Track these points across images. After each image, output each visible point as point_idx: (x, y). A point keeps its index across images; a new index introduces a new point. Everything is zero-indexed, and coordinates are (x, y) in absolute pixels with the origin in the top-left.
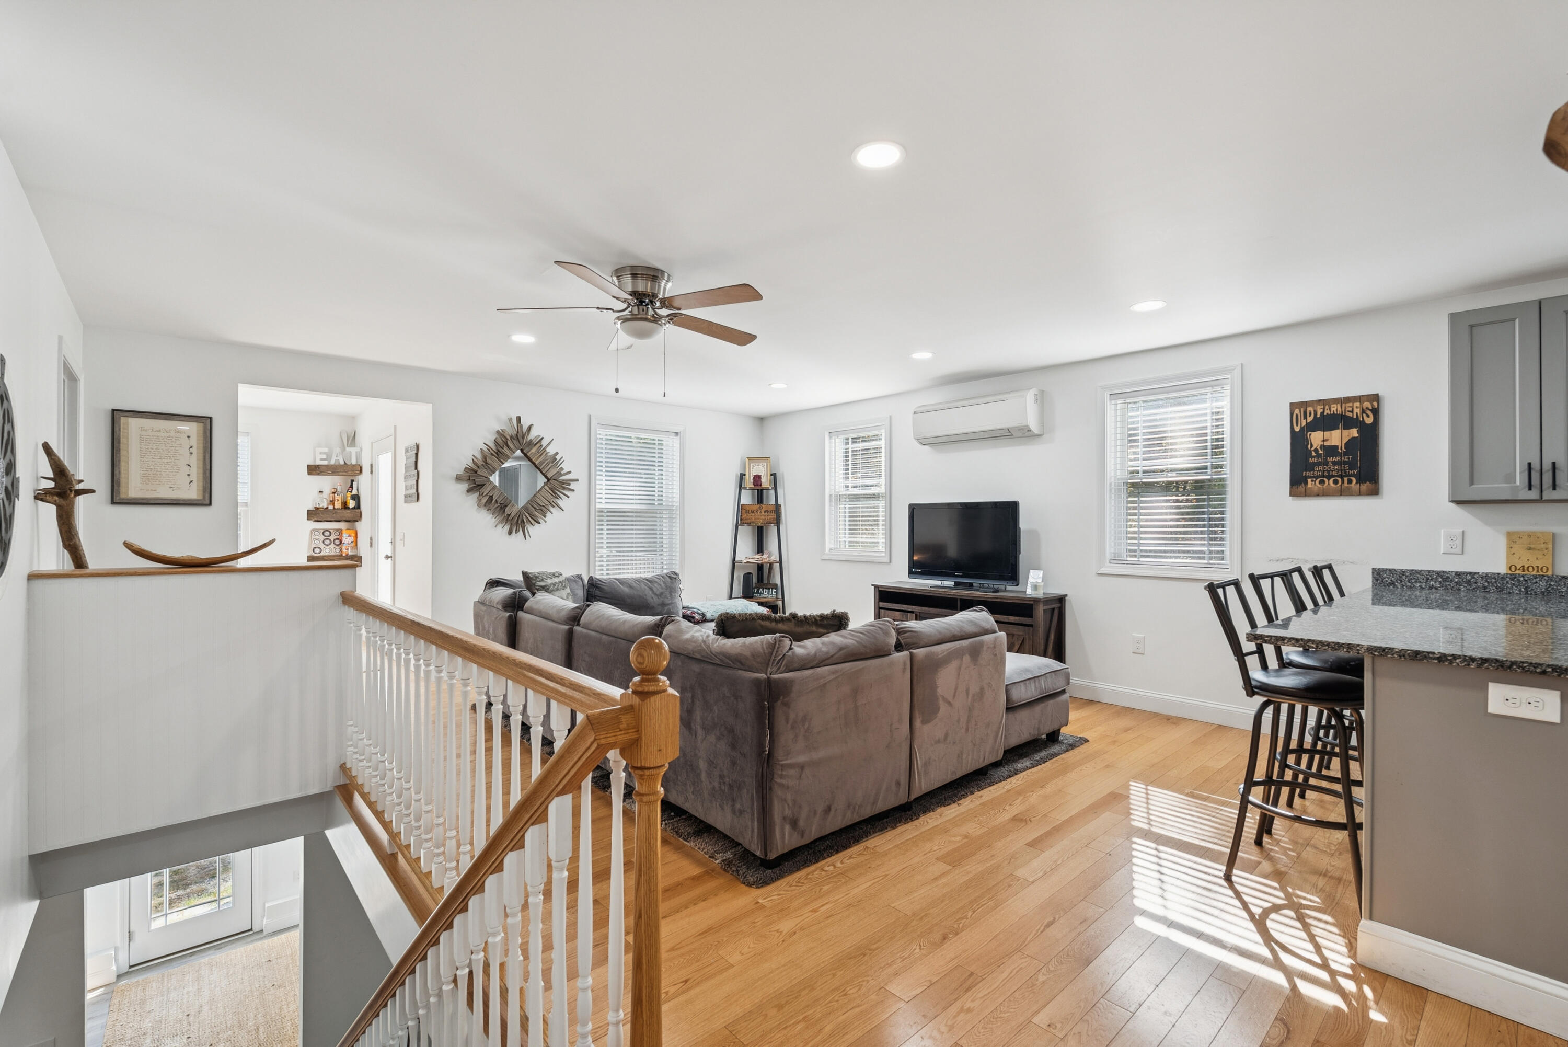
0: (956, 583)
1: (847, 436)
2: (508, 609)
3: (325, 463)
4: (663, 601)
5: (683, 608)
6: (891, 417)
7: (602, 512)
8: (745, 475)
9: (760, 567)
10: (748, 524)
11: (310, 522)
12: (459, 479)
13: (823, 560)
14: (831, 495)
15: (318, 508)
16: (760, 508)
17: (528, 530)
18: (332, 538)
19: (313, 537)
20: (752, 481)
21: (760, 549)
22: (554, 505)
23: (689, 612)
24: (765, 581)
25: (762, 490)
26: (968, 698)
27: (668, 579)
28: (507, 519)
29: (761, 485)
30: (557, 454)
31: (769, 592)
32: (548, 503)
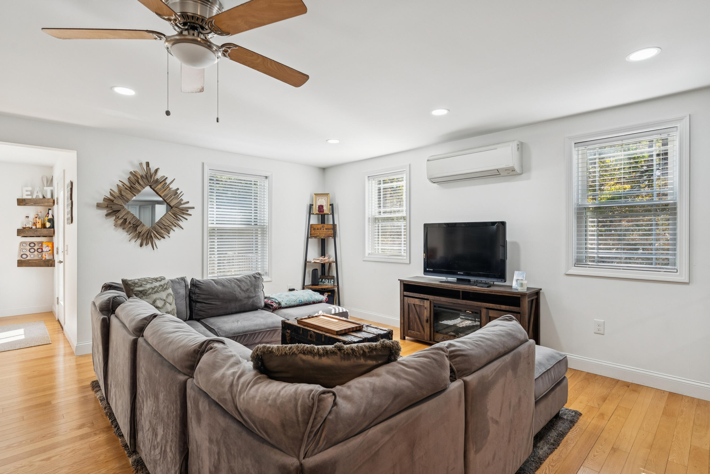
0: (458, 279)
1: (380, 179)
2: (104, 312)
3: (30, 197)
4: (248, 295)
5: (266, 298)
6: (410, 165)
7: (213, 230)
8: (313, 205)
9: (323, 265)
10: (315, 237)
11: (19, 237)
12: (99, 206)
13: (364, 261)
14: (369, 218)
15: (25, 228)
16: (323, 226)
17: (155, 243)
18: (36, 248)
19: (21, 247)
20: (317, 209)
21: (323, 253)
22: (176, 225)
23: (270, 301)
24: (326, 274)
25: (324, 215)
26: (510, 411)
27: (253, 279)
28: (139, 235)
29: (323, 212)
30: (178, 189)
31: (329, 281)
32: (171, 224)
